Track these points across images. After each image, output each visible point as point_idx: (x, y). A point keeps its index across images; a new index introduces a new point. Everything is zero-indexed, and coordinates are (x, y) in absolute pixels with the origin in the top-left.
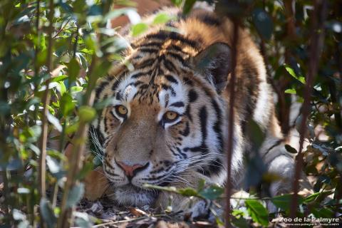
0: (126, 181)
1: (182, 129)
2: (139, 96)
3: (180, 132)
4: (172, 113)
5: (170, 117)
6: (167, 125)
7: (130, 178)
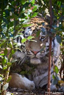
0: (34, 56)
1: (46, 40)
2: (33, 33)
3: (46, 41)
4: (43, 37)
5: (42, 38)
6: (42, 40)
7: (35, 55)
